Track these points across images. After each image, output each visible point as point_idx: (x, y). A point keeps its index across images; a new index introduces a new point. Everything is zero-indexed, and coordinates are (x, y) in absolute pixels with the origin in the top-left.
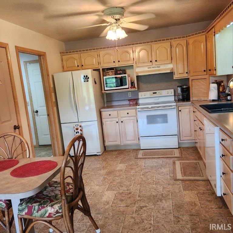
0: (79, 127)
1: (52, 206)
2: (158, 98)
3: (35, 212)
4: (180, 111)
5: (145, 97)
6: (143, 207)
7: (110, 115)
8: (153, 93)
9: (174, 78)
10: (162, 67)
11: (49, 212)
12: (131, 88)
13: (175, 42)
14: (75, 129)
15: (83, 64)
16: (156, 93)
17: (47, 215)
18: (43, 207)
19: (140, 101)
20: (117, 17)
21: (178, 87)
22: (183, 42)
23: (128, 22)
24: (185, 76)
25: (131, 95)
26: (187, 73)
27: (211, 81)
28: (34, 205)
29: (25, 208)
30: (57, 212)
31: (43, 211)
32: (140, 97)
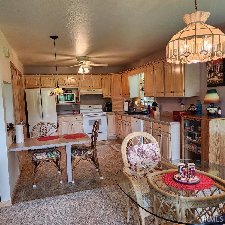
0: (44, 127)
1: (90, 151)
2: (92, 110)
3: (82, 154)
4: (108, 117)
5: (84, 109)
7: (64, 120)
8: (89, 106)
9: (103, 98)
10: (96, 91)
12: (77, 102)
13: (104, 77)
14: (41, 129)
15: (42, 84)
16: (91, 106)
17: (88, 155)
19: (81, 111)
21: (104, 103)
22: (108, 77)
24: (109, 97)
25: (74, 107)
26: (110, 95)
27: (124, 101)
28: (81, 151)
29: (77, 153)
30: (92, 154)
31: (86, 153)
32: (80, 109)
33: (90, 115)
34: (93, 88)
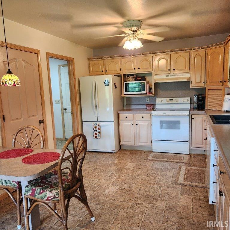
0: (97, 126)
1: (51, 191)
2: (174, 105)
3: (37, 194)
4: (193, 119)
5: (161, 103)
6: (139, 204)
7: (126, 117)
8: (170, 100)
9: (191, 87)
10: (180, 76)
11: (48, 196)
12: (148, 94)
13: (194, 53)
14: (94, 127)
15: (107, 70)
16: (172, 100)
17: (46, 198)
18: (44, 191)
19: (157, 107)
20: (135, 29)
21: (194, 95)
22: (202, 53)
23: (145, 33)
24: (202, 85)
25: (149, 100)
26: (204, 83)
28: (37, 188)
29: (29, 190)
30: (54, 197)
31: (43, 194)
32: (157, 102)
33: (162, 114)
34: (175, 72)
